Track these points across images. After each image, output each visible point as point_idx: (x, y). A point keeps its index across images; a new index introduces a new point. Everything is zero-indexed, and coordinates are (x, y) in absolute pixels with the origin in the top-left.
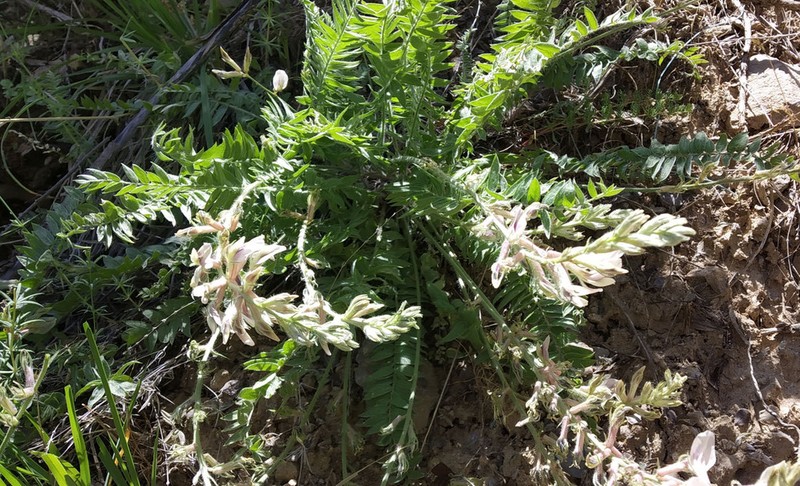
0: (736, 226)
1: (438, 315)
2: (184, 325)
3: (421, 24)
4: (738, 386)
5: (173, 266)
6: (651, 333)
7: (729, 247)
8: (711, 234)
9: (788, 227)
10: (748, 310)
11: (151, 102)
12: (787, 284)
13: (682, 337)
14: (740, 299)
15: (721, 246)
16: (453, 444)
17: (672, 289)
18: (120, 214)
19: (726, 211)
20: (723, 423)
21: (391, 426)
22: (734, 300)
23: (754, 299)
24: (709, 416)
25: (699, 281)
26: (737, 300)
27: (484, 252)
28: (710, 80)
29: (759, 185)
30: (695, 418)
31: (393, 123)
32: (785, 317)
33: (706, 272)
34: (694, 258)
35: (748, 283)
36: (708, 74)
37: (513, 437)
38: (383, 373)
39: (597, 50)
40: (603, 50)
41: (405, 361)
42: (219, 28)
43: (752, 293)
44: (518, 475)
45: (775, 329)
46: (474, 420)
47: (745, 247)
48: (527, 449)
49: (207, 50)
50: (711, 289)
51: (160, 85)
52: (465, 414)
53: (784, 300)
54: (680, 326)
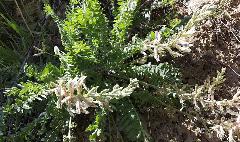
0: (206, 39)
1: (135, 100)
2: (56, 138)
3: (95, 9)
4: (231, 79)
5: (45, 121)
6: (200, 76)
7: (207, 45)
8: (200, 44)
9: (220, 33)
10: (222, 58)
11: (16, 79)
12: (228, 47)
13: (208, 73)
14: (218, 57)
15: (205, 46)
16: (159, 134)
17: (198, 62)
18: (22, 102)
19: (201, 37)
20: (234, 89)
21: (139, 135)
22: (217, 58)
23: (222, 55)
24: (228, 90)
25: (204, 57)
26: (217, 57)
27: (141, 73)
28: (178, 8)
29: (207, 26)
30: (225, 92)
31: (97, 49)
32: (232, 56)
33: (205, 54)
34: (199, 53)
35: (218, 52)
36: (176, 7)
37: (176, 123)
38: (127, 122)
39: (145, 10)
40: (146, 10)
41: (133, 116)
42: (29, 50)
43: (220, 54)
44: (185, 131)
45: (232, 60)
46: (162, 124)
47: (212, 43)
48: (183, 123)
49: (28, 58)
50: (209, 57)
51: (17, 73)
52: (158, 124)
53: (229, 52)
54: (206, 70)
